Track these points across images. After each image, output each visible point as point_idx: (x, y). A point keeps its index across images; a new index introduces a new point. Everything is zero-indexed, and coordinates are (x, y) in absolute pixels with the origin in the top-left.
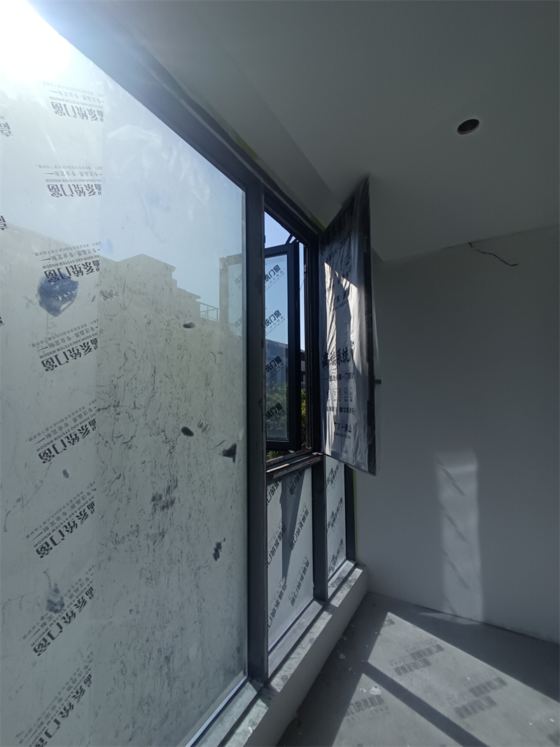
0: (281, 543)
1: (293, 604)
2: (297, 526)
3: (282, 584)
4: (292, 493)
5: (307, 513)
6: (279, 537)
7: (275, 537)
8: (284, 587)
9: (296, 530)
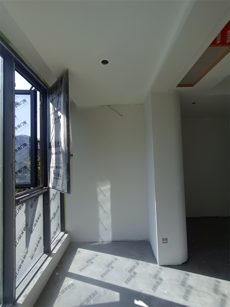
0: (25, 232)
1: (32, 259)
2: (35, 222)
3: (26, 251)
4: (31, 208)
5: (40, 215)
6: (24, 229)
7: (21, 230)
8: (27, 253)
9: (34, 224)
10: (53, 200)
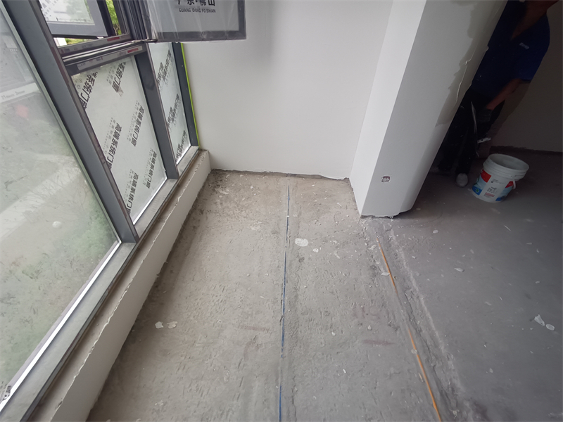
1: (148, 187)
3: (133, 175)
4: (116, 91)
5: (142, 109)
8: (136, 177)
10: (162, 79)
